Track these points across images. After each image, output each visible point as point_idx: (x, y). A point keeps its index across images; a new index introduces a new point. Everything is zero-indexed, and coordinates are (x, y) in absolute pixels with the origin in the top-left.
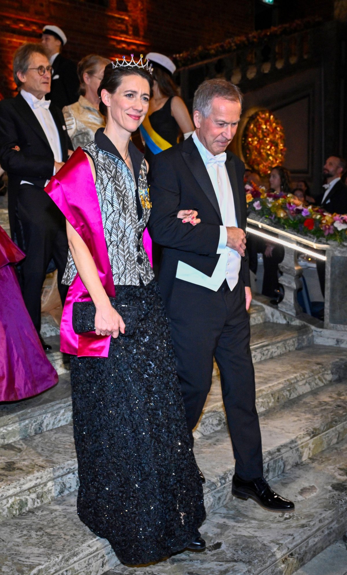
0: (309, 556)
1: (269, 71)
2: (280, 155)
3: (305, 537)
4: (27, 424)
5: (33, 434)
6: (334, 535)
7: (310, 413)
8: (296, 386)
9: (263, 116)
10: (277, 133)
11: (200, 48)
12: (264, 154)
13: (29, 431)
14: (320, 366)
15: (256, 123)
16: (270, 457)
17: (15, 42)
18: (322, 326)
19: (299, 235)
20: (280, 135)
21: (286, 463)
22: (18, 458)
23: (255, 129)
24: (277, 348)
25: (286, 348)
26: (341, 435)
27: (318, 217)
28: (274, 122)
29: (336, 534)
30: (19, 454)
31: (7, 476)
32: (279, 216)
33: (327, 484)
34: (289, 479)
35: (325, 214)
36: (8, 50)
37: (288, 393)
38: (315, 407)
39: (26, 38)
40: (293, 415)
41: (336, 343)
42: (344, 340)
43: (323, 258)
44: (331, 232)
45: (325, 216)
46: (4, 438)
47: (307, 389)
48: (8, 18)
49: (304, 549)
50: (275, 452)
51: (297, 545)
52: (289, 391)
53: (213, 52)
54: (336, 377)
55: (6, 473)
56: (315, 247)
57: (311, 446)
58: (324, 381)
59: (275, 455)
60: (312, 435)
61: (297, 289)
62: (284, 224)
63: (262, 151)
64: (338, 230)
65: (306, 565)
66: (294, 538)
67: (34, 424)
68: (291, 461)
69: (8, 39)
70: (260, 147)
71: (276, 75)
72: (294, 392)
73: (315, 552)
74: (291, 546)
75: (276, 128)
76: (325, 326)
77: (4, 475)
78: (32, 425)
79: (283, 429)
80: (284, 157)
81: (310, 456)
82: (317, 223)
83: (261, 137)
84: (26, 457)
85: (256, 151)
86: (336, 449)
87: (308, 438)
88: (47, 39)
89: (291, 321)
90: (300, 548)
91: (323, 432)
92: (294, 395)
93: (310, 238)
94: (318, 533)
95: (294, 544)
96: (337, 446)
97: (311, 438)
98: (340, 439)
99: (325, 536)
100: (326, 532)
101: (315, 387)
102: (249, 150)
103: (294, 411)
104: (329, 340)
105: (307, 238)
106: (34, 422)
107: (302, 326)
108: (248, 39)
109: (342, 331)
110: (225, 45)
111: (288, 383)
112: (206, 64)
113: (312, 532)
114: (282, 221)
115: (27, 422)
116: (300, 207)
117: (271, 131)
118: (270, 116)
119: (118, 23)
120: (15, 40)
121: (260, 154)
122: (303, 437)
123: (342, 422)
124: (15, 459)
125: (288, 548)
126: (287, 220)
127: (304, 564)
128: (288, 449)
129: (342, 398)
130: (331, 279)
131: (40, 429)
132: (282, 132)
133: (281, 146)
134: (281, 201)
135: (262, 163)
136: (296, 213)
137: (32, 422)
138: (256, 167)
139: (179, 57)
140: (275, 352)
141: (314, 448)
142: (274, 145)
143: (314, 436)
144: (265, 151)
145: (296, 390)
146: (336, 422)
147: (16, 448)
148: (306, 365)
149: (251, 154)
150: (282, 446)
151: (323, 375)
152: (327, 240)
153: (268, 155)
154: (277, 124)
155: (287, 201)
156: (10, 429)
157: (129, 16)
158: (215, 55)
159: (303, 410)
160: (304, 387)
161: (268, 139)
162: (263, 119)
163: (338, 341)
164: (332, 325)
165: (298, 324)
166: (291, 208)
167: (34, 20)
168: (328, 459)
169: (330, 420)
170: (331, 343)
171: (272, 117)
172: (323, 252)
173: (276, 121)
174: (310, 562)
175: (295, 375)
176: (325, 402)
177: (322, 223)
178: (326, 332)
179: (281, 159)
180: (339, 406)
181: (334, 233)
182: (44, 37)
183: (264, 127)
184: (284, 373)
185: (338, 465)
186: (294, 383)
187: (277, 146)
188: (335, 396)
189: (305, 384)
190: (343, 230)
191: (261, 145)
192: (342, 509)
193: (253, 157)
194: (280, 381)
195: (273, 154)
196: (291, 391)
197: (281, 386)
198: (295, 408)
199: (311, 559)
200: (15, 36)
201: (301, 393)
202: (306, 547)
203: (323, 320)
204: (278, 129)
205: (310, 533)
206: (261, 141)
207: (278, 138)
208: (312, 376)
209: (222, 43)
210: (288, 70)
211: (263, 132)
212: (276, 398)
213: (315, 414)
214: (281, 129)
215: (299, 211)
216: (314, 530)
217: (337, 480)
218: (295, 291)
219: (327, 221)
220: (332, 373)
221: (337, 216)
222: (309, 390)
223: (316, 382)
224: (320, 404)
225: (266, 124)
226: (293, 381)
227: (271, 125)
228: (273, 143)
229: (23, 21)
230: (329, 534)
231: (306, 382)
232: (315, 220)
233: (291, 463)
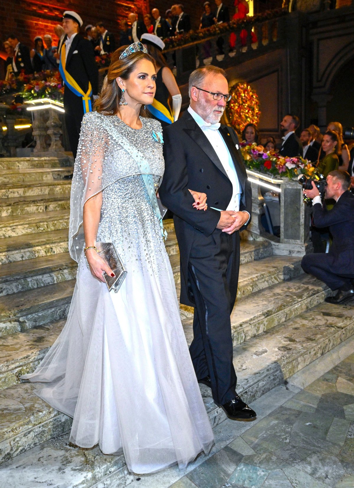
0: (259, 394)
1: (246, 51)
2: (256, 118)
3: (256, 381)
4: (54, 311)
5: (58, 318)
6: (278, 380)
7: (266, 301)
8: (257, 283)
9: (242, 86)
10: (254, 100)
11: (191, 32)
12: (243, 116)
13: (55, 316)
14: (276, 269)
15: (237, 91)
16: (234, 330)
17: (40, 24)
18: (279, 241)
19: (261, 173)
20: (256, 101)
21: (247, 335)
22: (47, 334)
23: (236, 97)
24: (245, 257)
25: (251, 258)
26: (288, 316)
27: (274, 159)
28: (251, 91)
29: (280, 379)
30: (47, 332)
31: (38, 346)
32: (245, 159)
33: (275, 347)
34: (248, 345)
35: (279, 157)
36: (35, 31)
37: (251, 288)
38: (271, 297)
39: (50, 21)
40: (254, 303)
41: (289, 253)
42: (295, 251)
43: (279, 190)
44: (284, 170)
45: (279, 158)
46: (36, 321)
47: (265, 285)
48: (35, 5)
49: (255, 388)
50: (238, 327)
51: (250, 386)
52: (252, 286)
53: (201, 34)
54: (287, 277)
55: (38, 344)
56: (273, 183)
57: (266, 323)
58: (278, 279)
59: (238, 329)
60: (266, 315)
61: (260, 215)
62: (249, 165)
63: (242, 114)
64: (288, 169)
65: (257, 400)
66: (248, 382)
67: (59, 311)
68: (250, 333)
69: (35, 22)
70: (240, 111)
71: (252, 54)
72: (255, 287)
73: (263, 391)
74: (245, 387)
75: (252, 96)
76: (281, 241)
77: (36, 345)
78: (57, 312)
79: (245, 312)
80: (259, 119)
81: (265, 330)
82: (274, 164)
83: (241, 103)
84: (53, 333)
85: (237, 114)
86: (284, 325)
87: (263, 317)
88: (67, 22)
89: (257, 238)
90: (253, 388)
91: (274, 313)
92: (256, 290)
93: (269, 176)
94: (266, 379)
95: (248, 385)
96: (285, 323)
97: (265, 317)
98: (288, 318)
99: (271, 380)
100: (272, 378)
101: (272, 284)
102: (232, 113)
103: (255, 300)
104: (284, 251)
105: (267, 175)
106: (59, 310)
107: (264, 241)
108: (229, 25)
109: (293, 244)
110: (211, 29)
111: (251, 280)
112: (196, 44)
113: (261, 377)
114: (248, 163)
115: (53, 309)
116: (261, 152)
117: (249, 98)
118: (247, 86)
119: (126, 10)
120: (41, 23)
121: (240, 116)
122: (260, 317)
123: (289, 306)
124: (44, 335)
125: (244, 388)
126: (251, 162)
127: (255, 399)
128: (248, 325)
129: (291, 290)
130: (285, 206)
131: (63, 315)
132: (257, 99)
133: (256, 110)
134: (247, 147)
135: (242, 123)
136: (258, 157)
137: (58, 310)
138: (237, 127)
139: (175, 38)
140: (243, 260)
141: (268, 325)
142: (251, 109)
143: (268, 316)
144: (244, 114)
145: (257, 286)
146: (284, 306)
147: (46, 328)
148: (266, 268)
149: (233, 116)
150: (243, 322)
151: (278, 275)
152: (281, 177)
153: (247, 117)
154: (253, 92)
155: (252, 147)
156: (40, 315)
157: (135, 5)
158: (203, 38)
159: (262, 299)
160: (263, 284)
161: (246, 105)
162: (242, 88)
163: (290, 252)
164: (286, 240)
165: (261, 240)
166: (254, 153)
167: (56, 7)
168: (277, 332)
169: (280, 305)
170: (285, 253)
171: (249, 87)
172: (278, 185)
173: (252, 91)
174: (260, 398)
175: (257, 275)
176: (278, 294)
177: (277, 164)
178: (281, 245)
179: (257, 120)
180: (287, 296)
181: (286, 171)
182: (64, 20)
183: (243, 95)
184: (249, 274)
185: (284, 335)
186: (256, 281)
187: (253, 110)
188: (286, 290)
189: (264, 282)
190: (292, 168)
191: (241, 109)
192: (284, 362)
193: (235, 119)
194: (245, 279)
195: (251, 117)
196: (254, 286)
197: (246, 283)
198: (256, 298)
199: (260, 396)
200: (40, 19)
201: (261, 288)
202: (257, 388)
203: (279, 237)
204: (254, 96)
205: (260, 378)
206: (240, 107)
207: (254, 104)
208: (270, 276)
209: (209, 28)
210: (262, 50)
211: (242, 99)
212: (242, 291)
213: (269, 302)
214: (256, 97)
215: (261, 155)
216: (263, 376)
217: (282, 344)
218: (259, 216)
219: (281, 162)
220: (284, 274)
221: (288, 159)
222: (267, 286)
223: (273, 280)
224: (274, 295)
225: (244, 93)
226: (255, 280)
227: (248, 94)
228: (251, 108)
229: (47, 7)
230: (274, 379)
231: (265, 280)
232: (272, 161)
233: (250, 335)
